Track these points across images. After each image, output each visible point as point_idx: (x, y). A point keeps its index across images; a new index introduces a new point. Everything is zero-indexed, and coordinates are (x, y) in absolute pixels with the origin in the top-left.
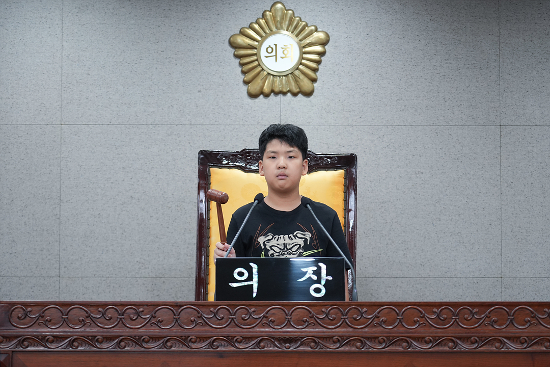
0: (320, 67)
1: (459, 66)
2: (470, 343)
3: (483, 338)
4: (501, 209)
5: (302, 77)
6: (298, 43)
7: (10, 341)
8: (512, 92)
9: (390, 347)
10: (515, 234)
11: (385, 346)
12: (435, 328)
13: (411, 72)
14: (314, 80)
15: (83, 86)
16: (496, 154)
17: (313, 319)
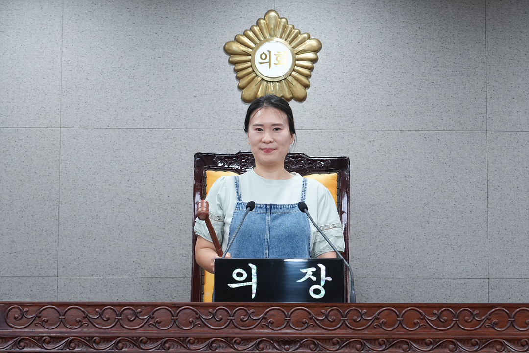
0: (313, 73)
1: (447, 73)
2: (470, 345)
3: (484, 340)
4: (487, 211)
5: (295, 83)
6: (291, 50)
7: (6, 342)
8: (498, 98)
9: (390, 348)
10: (501, 236)
11: (385, 348)
12: (435, 330)
13: (400, 79)
14: (306, 86)
15: (82, 91)
16: (483, 158)
17: (313, 320)
